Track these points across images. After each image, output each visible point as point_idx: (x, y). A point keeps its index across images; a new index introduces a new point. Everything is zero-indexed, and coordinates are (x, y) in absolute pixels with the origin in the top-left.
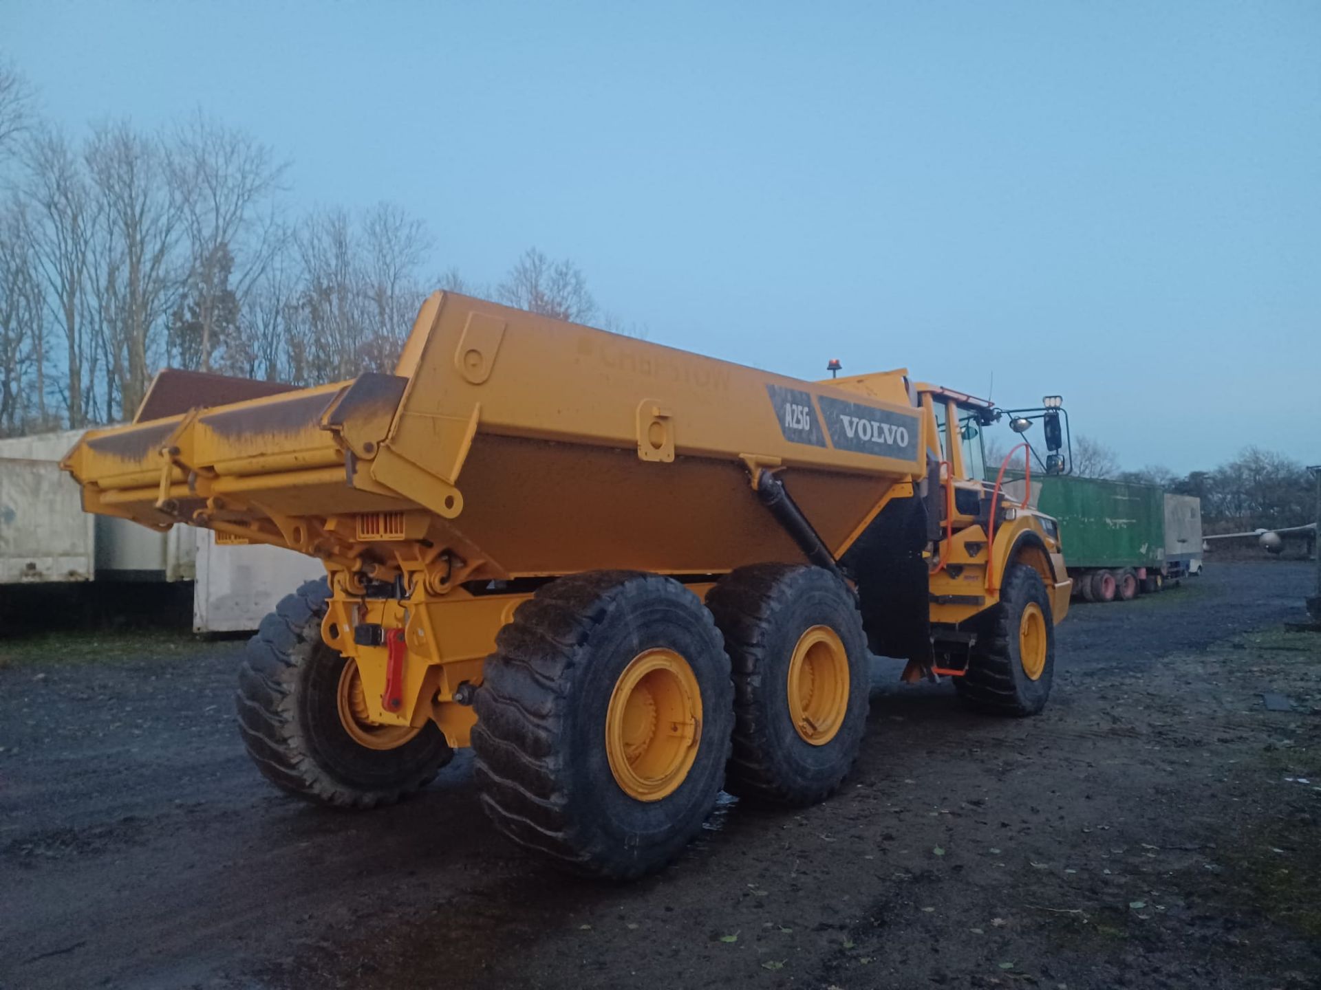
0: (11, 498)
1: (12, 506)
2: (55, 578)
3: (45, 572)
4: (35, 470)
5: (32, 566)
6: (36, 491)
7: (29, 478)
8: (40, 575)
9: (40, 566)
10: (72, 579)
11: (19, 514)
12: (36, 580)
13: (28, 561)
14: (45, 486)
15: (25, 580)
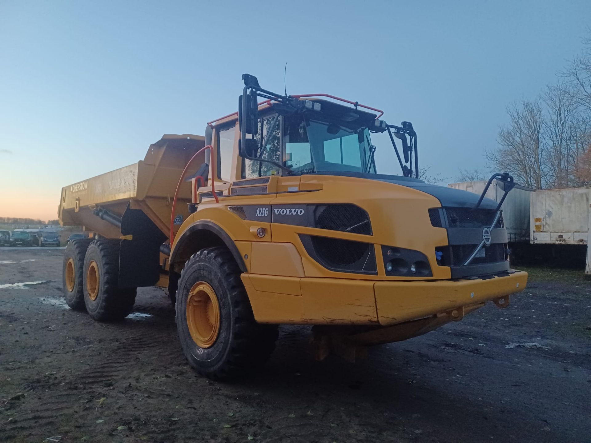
0: (551, 207)
1: (551, 210)
2: (572, 242)
3: (567, 239)
4: (561, 193)
5: (561, 237)
6: (562, 203)
7: (558, 197)
8: (564, 240)
9: (565, 237)
10: (581, 243)
11: (554, 213)
12: (563, 243)
13: (560, 234)
14: (566, 200)
15: (557, 243)
